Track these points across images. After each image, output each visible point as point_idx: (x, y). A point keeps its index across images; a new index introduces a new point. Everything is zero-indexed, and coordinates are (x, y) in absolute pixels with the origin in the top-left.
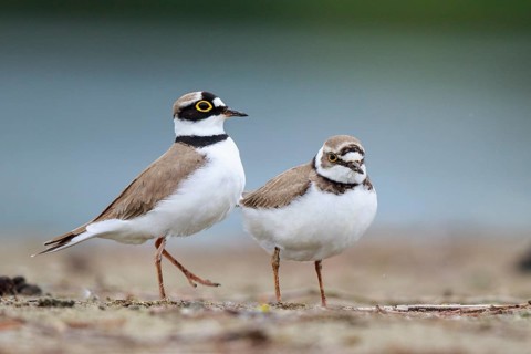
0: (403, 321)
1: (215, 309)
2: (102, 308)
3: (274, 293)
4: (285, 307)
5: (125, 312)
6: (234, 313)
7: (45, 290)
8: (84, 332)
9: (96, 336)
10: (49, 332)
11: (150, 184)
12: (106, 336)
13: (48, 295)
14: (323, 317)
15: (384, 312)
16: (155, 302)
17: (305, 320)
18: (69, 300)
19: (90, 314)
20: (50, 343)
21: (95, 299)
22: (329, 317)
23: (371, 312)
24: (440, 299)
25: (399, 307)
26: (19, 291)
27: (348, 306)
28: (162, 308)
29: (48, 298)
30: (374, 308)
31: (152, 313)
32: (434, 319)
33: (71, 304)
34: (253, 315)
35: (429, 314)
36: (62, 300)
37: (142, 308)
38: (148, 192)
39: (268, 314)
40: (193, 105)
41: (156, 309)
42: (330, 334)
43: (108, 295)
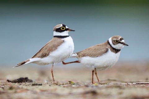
0: (135, 87)
1: (82, 85)
2: (50, 86)
3: (97, 80)
4: (101, 84)
5: (56, 86)
6: (87, 86)
7: (34, 81)
8: (45, 93)
9: (49, 93)
10: (35, 93)
11: (48, 48)
12: (51, 94)
13: (35, 82)
14: (112, 87)
15: (129, 85)
16: (65, 83)
17: (107, 87)
18: (40, 83)
19: (47, 87)
20: (35, 96)
21: (48, 83)
22: (114, 87)
23: (125, 85)
24: (145, 81)
25: (133, 83)
26: (26, 81)
27: (119, 83)
28: (67, 85)
29: (35, 83)
30: (126, 84)
31: (64, 87)
32: (143, 87)
33: (41, 85)
34: (93, 87)
35: (142, 85)
36: (39, 84)
37: (61, 85)
38: (48, 51)
39: (97, 86)
40: (60, 28)
41: (65, 85)
42: (114, 91)
43: (51, 82)
